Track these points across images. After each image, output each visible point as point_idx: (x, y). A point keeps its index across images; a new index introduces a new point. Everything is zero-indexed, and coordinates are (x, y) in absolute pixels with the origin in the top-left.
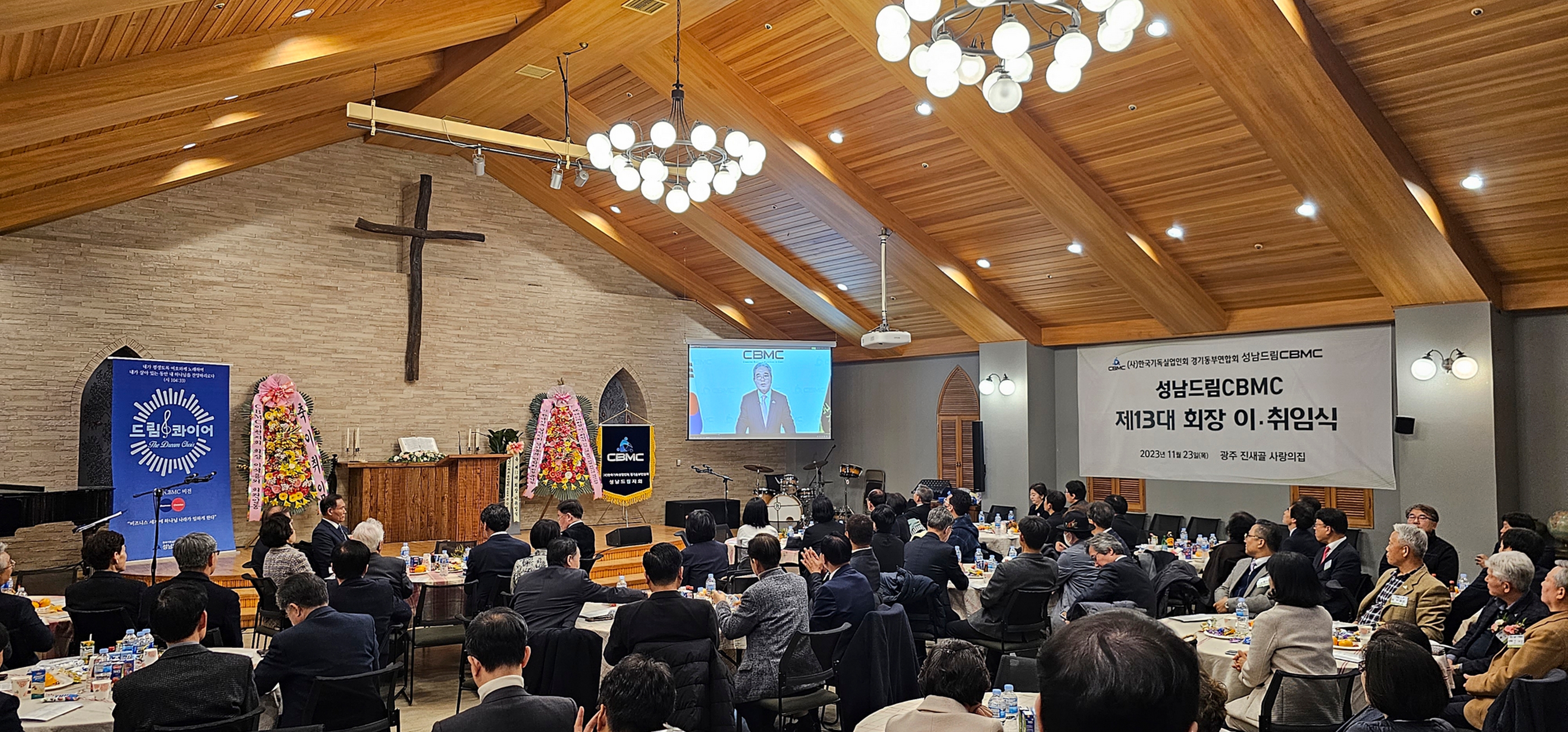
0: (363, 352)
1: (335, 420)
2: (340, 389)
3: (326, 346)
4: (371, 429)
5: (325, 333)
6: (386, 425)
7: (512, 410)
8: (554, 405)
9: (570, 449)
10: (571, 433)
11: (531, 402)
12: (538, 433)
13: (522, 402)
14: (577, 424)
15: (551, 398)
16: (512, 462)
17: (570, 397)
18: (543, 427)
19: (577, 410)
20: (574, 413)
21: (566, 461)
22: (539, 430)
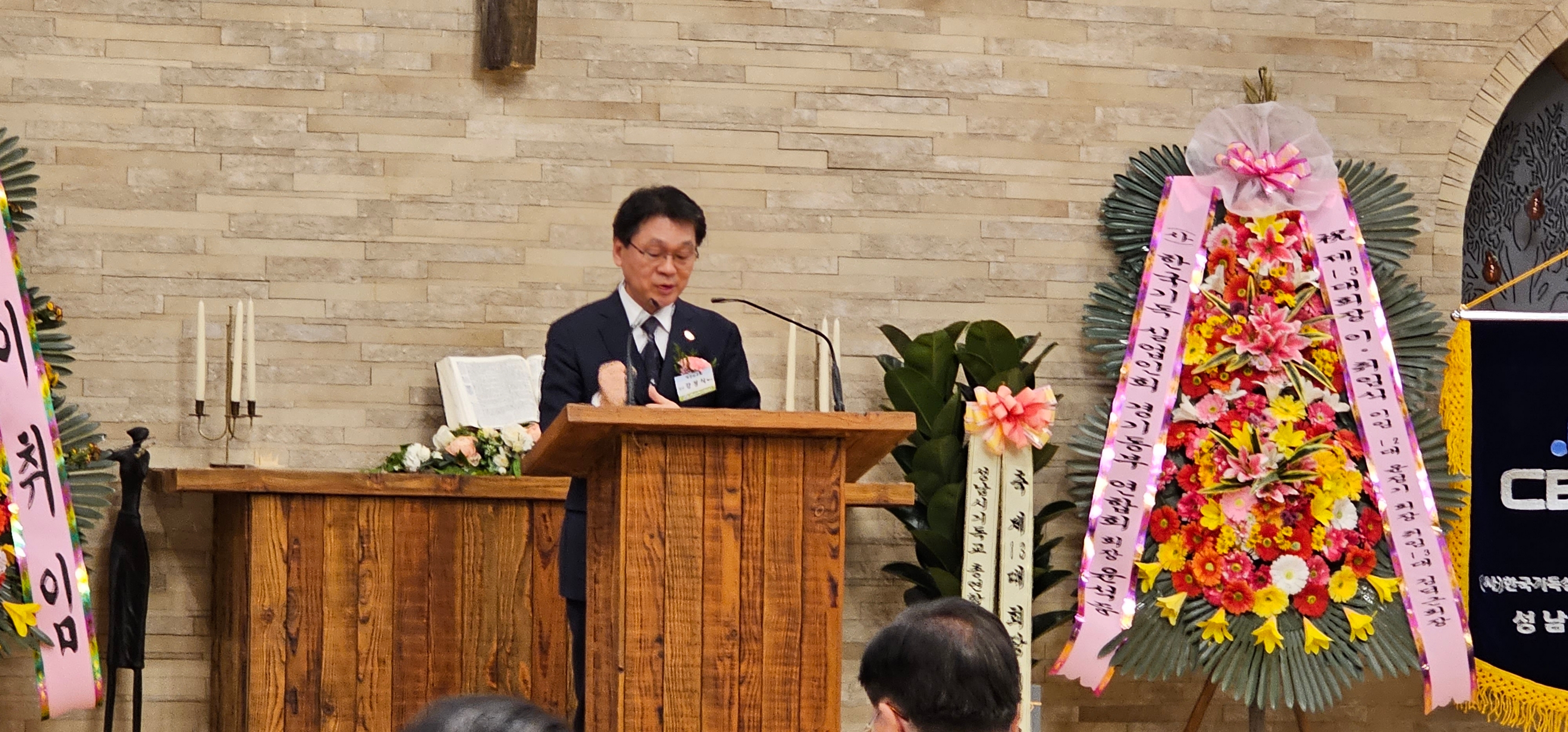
1: (143, 262)
2: (168, 110)
4: (313, 311)
6: (385, 292)
7: (1009, 233)
8: (1218, 205)
9: (1299, 439)
10: (1306, 352)
11: (1108, 191)
12: (1139, 354)
13: (1059, 193)
14: (1338, 310)
15: (1207, 171)
16: (992, 496)
17: (1302, 169)
18: (1167, 323)
19: (1337, 236)
20: (1322, 250)
21: (1280, 498)
22: (1143, 337)
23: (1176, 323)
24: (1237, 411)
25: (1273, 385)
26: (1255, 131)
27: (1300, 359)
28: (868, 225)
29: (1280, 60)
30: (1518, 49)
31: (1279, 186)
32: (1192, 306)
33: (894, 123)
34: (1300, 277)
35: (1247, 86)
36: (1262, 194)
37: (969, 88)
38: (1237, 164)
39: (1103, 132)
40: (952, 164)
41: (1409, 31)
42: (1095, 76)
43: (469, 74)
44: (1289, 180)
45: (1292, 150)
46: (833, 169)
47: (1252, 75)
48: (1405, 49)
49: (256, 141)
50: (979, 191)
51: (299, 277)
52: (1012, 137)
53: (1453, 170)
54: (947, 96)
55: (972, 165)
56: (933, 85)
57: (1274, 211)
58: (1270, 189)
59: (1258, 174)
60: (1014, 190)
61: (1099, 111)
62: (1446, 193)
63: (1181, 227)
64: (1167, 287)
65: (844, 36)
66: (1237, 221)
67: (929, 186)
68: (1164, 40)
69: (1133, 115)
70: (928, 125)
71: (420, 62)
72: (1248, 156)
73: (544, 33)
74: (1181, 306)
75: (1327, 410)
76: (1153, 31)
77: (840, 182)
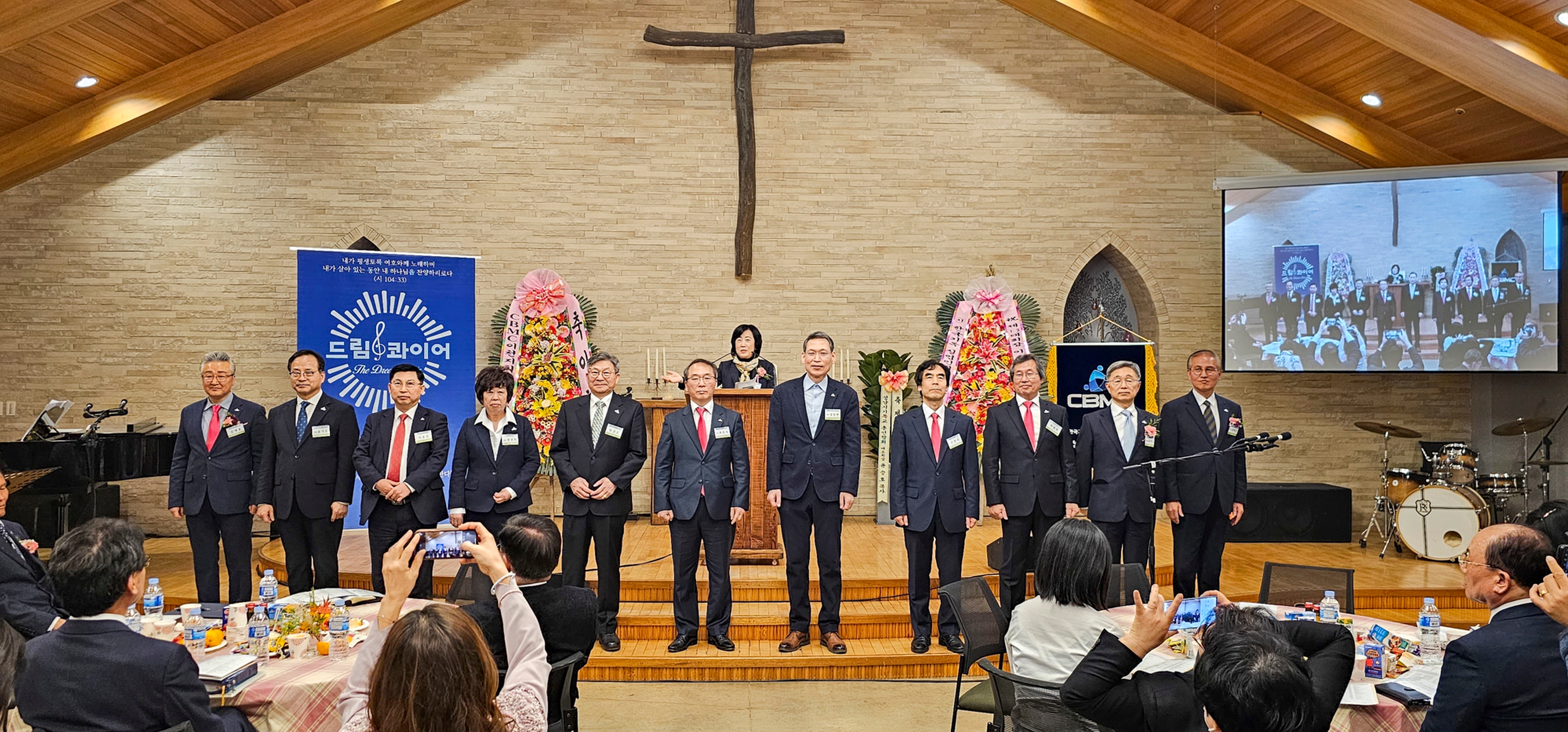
0: (672, 235)
3: (620, 227)
5: (618, 209)
7: (906, 321)
8: (973, 310)
9: (993, 386)
10: (999, 357)
11: (940, 306)
12: (946, 358)
13: (924, 308)
14: (1012, 343)
15: (969, 299)
16: (889, 404)
17: (1001, 298)
18: (955, 348)
19: (1013, 319)
20: (1007, 324)
21: (985, 405)
22: (947, 353)
23: (958, 348)
24: (975, 376)
25: (987, 368)
26: (987, 285)
27: (997, 359)
28: (861, 320)
29: (999, 262)
30: (1083, 255)
31: (993, 304)
32: (963, 343)
33: (868, 288)
34: (998, 332)
35: (986, 271)
36: (988, 306)
37: (893, 276)
38: (979, 296)
39: (938, 287)
40: (887, 300)
41: (1044, 251)
42: (935, 270)
43: (733, 277)
45: (998, 291)
46: (849, 303)
47: (988, 267)
48: (1043, 257)
49: (668, 299)
50: (897, 308)
51: (682, 340)
52: (907, 291)
53: (1060, 295)
54: (886, 279)
55: (895, 300)
56: (881, 276)
57: (990, 312)
58: (990, 304)
59: (987, 300)
60: (908, 307)
61: (937, 281)
63: (961, 317)
64: (956, 337)
65: (852, 261)
66: (979, 315)
67: (880, 307)
68: (958, 257)
69: (948, 282)
70: (879, 288)
71: (719, 274)
72: (983, 294)
73: (754, 267)
74: (960, 343)
75: (1005, 376)
76: (955, 255)
77: (852, 306)
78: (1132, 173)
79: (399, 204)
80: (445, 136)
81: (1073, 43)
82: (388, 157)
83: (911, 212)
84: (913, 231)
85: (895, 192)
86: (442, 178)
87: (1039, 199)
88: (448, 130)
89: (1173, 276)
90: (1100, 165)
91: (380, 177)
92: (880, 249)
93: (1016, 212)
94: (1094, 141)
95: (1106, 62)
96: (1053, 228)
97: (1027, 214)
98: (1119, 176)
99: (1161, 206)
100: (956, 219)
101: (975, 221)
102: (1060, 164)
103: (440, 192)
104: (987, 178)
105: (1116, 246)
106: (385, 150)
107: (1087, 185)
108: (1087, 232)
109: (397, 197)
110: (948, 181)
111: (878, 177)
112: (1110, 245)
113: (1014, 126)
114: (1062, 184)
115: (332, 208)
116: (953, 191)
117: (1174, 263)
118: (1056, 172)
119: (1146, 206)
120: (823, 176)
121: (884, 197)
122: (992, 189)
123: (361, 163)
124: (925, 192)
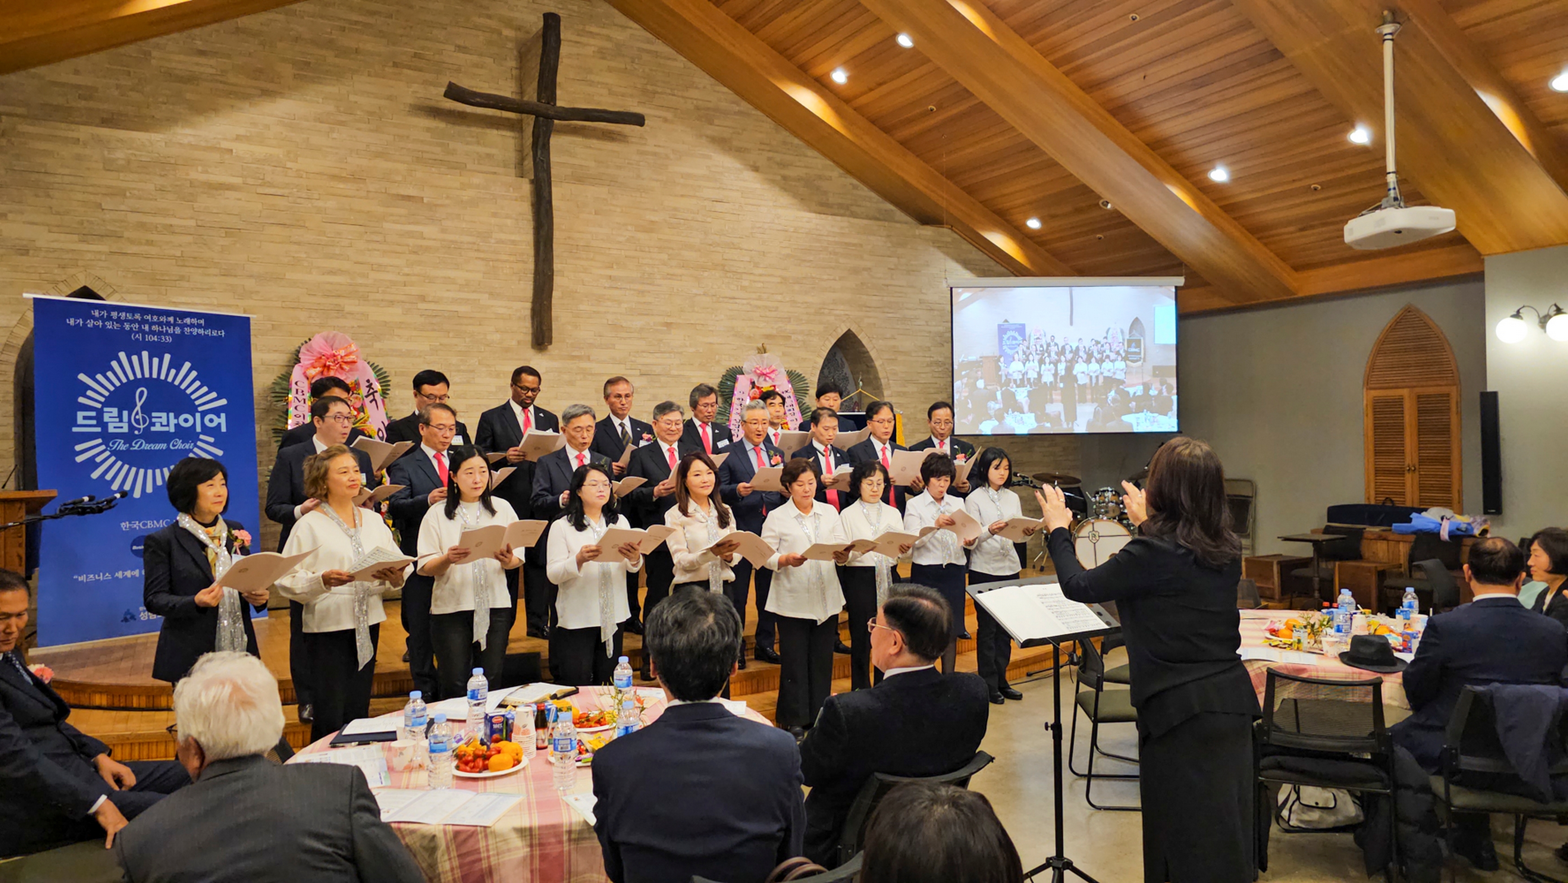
0: (465, 302)
3: (408, 290)
5: (407, 270)
8: (753, 383)
11: (720, 380)
15: (749, 373)
17: (776, 372)
26: (763, 361)
28: (653, 391)
29: (767, 341)
30: (830, 338)
31: (770, 378)
33: (658, 361)
35: (758, 349)
36: (765, 380)
39: (718, 362)
40: (675, 373)
41: (801, 333)
42: (716, 346)
43: (530, 346)
44: (773, 376)
45: (774, 367)
46: (642, 375)
47: (760, 345)
48: (800, 337)
49: (462, 368)
50: (683, 380)
52: (692, 364)
53: (815, 370)
55: (682, 373)
56: (670, 350)
57: (769, 385)
58: (767, 378)
59: (764, 374)
61: (717, 357)
62: (812, 379)
63: (742, 390)
64: (739, 407)
65: (643, 335)
66: (758, 388)
67: (669, 379)
69: (727, 357)
70: (668, 361)
71: (514, 343)
72: (759, 369)
73: (555, 334)
76: (732, 333)
77: (644, 378)
78: (864, 269)
79: (134, 249)
80: (196, 175)
81: (811, 153)
82: (121, 193)
83: (694, 291)
84: (696, 309)
85: (679, 271)
86: (192, 223)
87: (797, 287)
88: (200, 169)
89: (893, 357)
90: (841, 260)
91: (108, 216)
92: (668, 325)
93: (779, 297)
94: (837, 239)
95: (835, 172)
96: (807, 313)
97: (788, 299)
98: (856, 271)
99: (885, 299)
100: (732, 301)
101: (748, 304)
102: (811, 258)
103: (189, 239)
104: (756, 265)
105: (854, 331)
106: (114, 183)
107: (832, 278)
108: (833, 318)
109: (132, 242)
110: (724, 266)
111: (665, 257)
112: (849, 330)
113: (776, 221)
114: (814, 275)
115: (40, 249)
116: (729, 275)
117: (894, 347)
118: (808, 264)
119: (875, 298)
120: (615, 252)
121: (670, 276)
122: (761, 275)
123: (80, 196)
124: (706, 274)
